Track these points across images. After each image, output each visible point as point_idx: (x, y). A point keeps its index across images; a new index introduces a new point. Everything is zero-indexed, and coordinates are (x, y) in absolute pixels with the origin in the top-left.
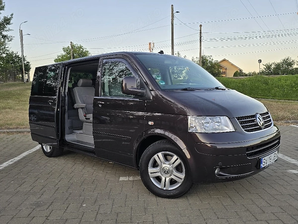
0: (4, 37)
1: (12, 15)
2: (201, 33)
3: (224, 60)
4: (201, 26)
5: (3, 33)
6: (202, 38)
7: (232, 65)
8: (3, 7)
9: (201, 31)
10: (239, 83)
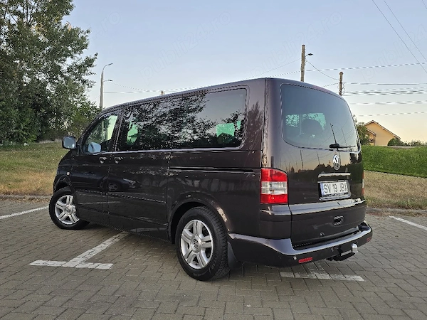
0: (84, 82)
1: (96, 55)
2: (341, 83)
3: (372, 123)
4: (341, 73)
5: (83, 76)
6: (343, 90)
7: (384, 129)
8: (86, 45)
9: (341, 80)
10: (402, 156)
